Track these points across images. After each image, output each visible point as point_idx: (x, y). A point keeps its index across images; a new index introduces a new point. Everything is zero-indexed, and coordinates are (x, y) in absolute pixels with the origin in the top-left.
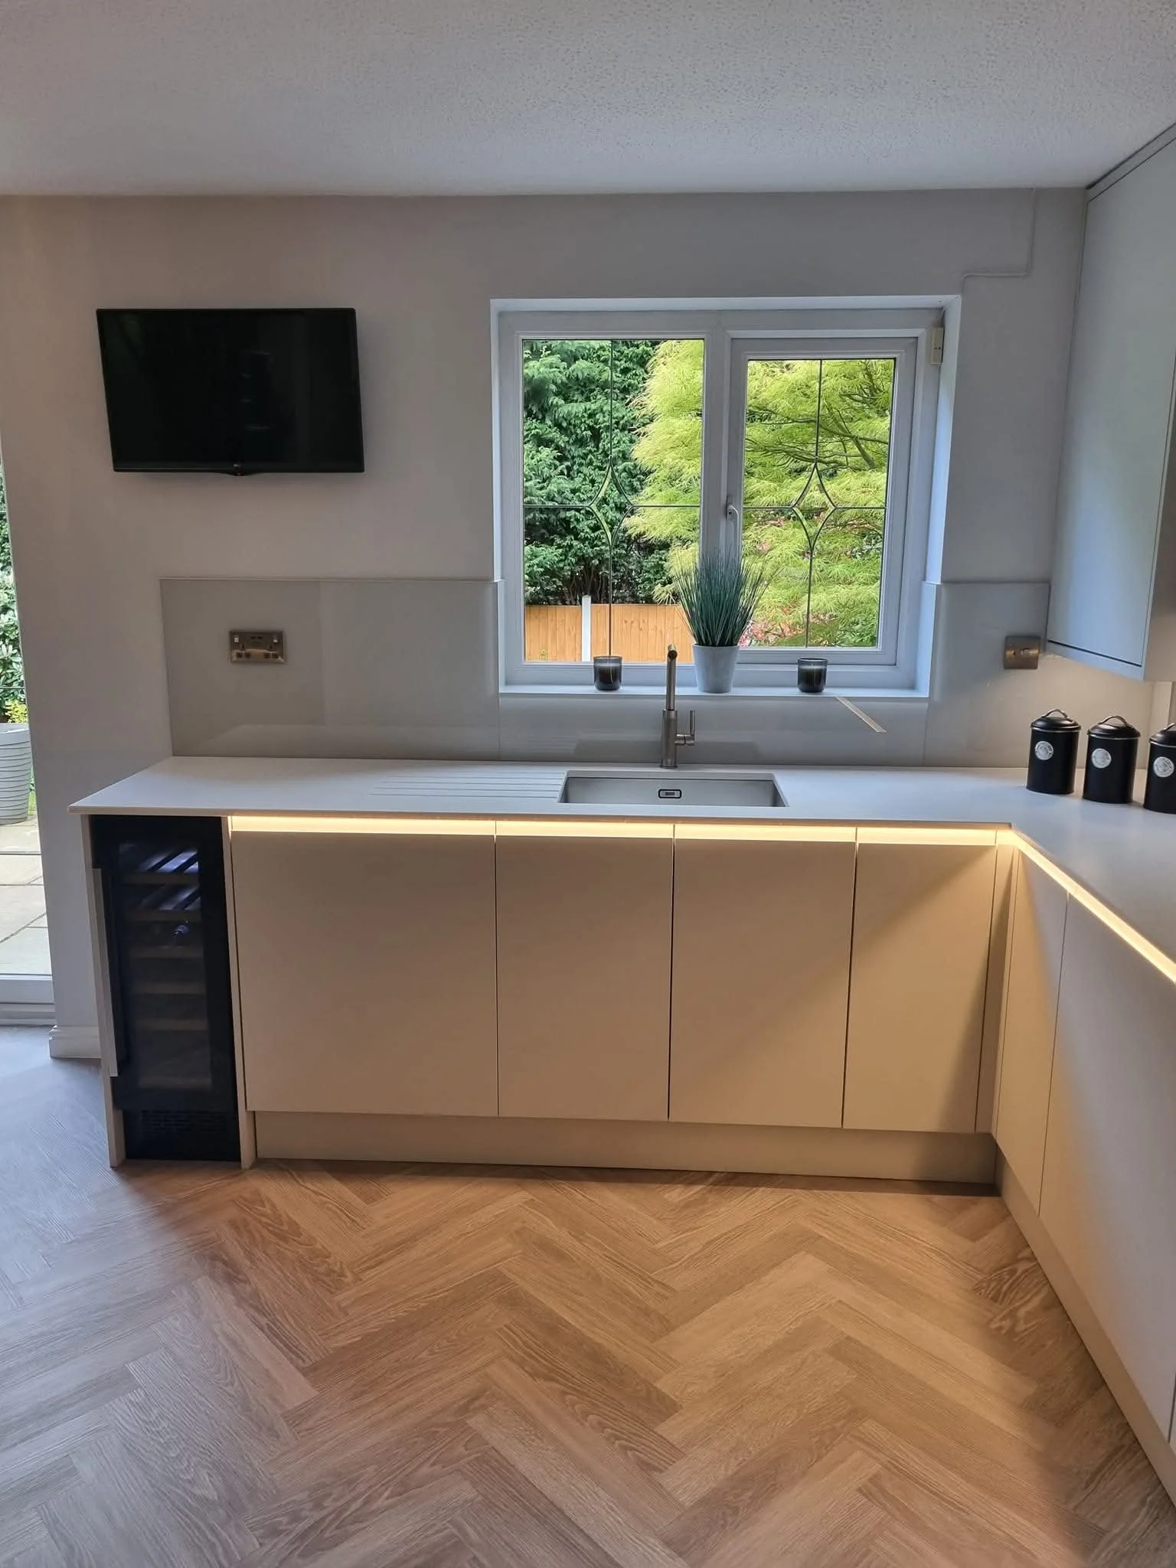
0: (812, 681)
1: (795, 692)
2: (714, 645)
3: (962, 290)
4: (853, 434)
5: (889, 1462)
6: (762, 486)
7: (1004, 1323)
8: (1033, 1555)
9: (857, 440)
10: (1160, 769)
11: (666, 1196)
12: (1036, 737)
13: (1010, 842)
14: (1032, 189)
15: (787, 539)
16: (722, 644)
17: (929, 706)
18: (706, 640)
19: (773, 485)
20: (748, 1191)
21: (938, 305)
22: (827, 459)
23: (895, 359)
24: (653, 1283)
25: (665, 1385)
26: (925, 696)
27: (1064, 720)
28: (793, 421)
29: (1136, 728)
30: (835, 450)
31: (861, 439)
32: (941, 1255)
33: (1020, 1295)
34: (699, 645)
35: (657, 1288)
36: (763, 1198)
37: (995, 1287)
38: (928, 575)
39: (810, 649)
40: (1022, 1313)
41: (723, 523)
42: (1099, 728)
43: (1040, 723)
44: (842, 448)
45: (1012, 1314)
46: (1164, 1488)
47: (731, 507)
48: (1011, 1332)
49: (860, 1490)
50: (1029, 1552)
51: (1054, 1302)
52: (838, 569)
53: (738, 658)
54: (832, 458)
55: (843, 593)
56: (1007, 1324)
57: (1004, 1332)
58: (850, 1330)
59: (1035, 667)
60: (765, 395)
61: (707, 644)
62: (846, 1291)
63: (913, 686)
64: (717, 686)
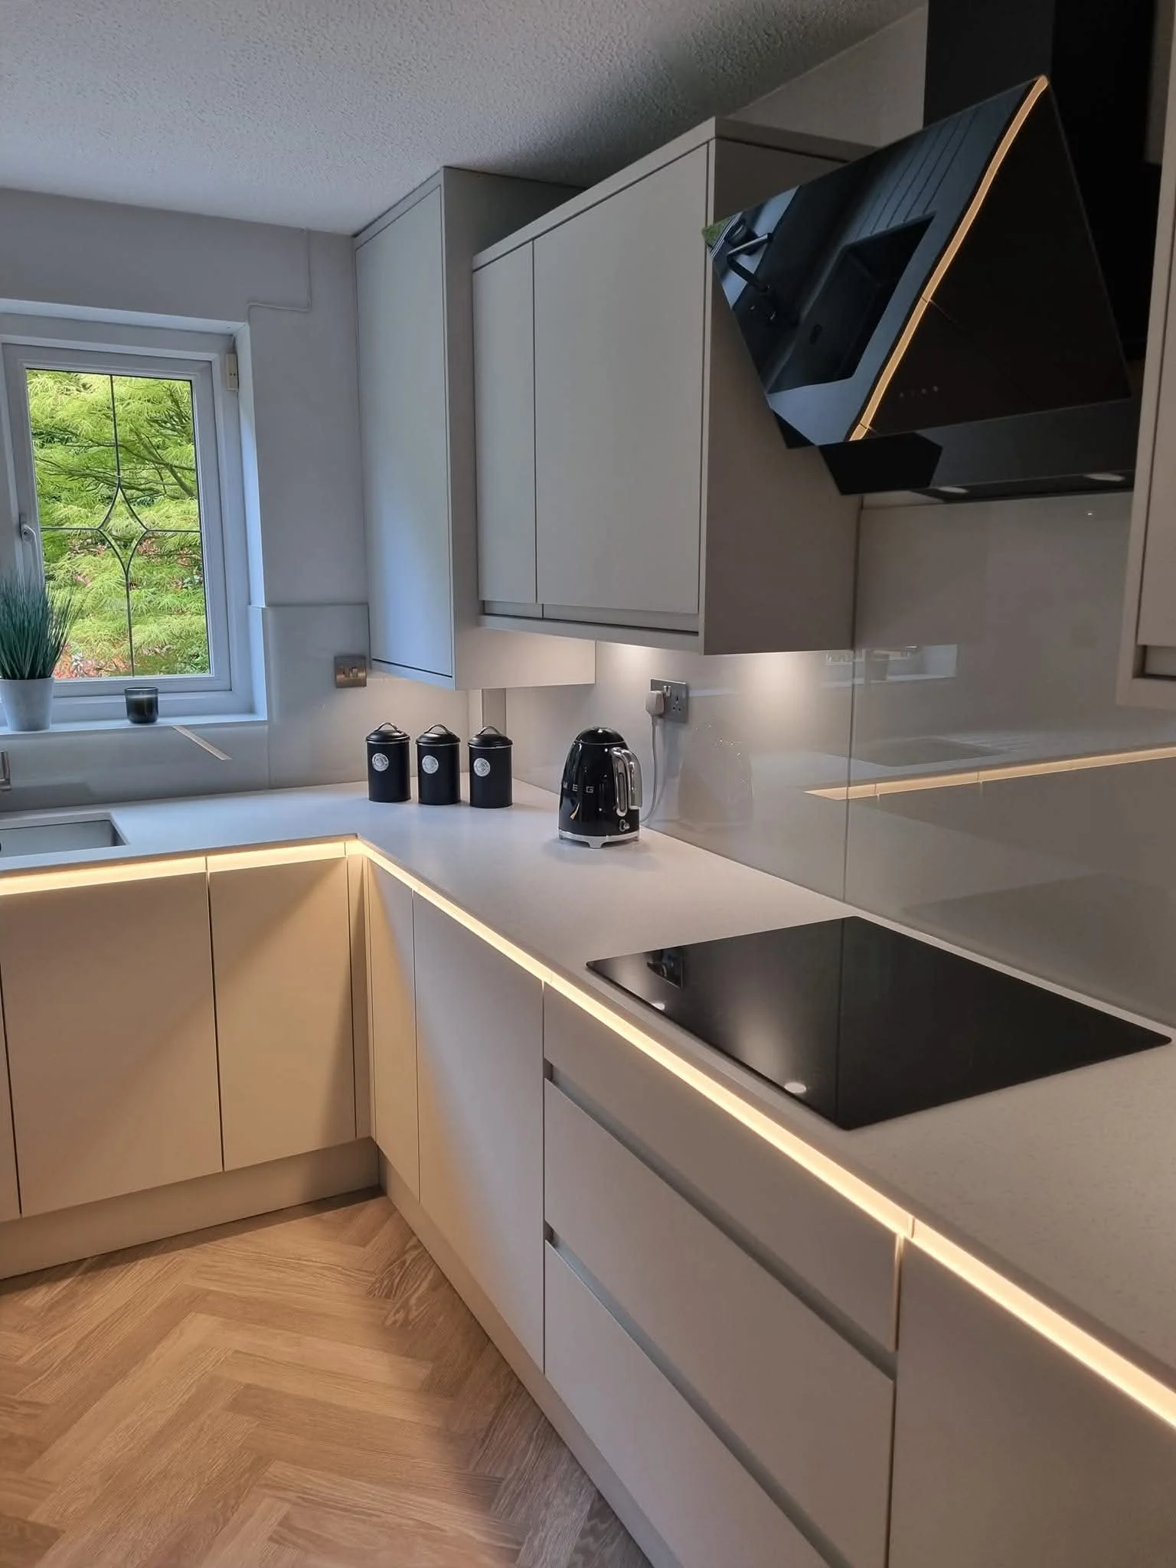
0: (143, 711)
1: (126, 723)
2: (22, 678)
3: (249, 319)
4: (167, 461)
5: (300, 1497)
6: (70, 512)
7: (398, 1316)
8: (442, 1530)
9: (171, 468)
10: (480, 769)
11: (27, 1303)
12: (372, 750)
13: (358, 851)
14: (303, 230)
15: (106, 569)
16: (32, 676)
17: (269, 728)
18: (12, 670)
19: (83, 510)
20: (125, 1268)
21: (229, 331)
22: (143, 487)
23: (190, 381)
24: (17, 1406)
25: (40, 1515)
26: (263, 719)
27: (394, 732)
28: (99, 445)
29: (456, 734)
30: (150, 478)
31: (176, 467)
32: (332, 1268)
33: (411, 1283)
34: (5, 678)
35: (23, 1410)
36: (145, 1269)
37: (388, 1283)
38: (252, 599)
39: (137, 678)
40: (413, 1301)
41: (18, 545)
42: (425, 737)
43: (374, 737)
44: (158, 476)
45: (405, 1305)
46: (546, 1418)
47: (26, 526)
48: (406, 1322)
49: (271, 1539)
50: (438, 1528)
51: (442, 1281)
52: (167, 599)
53: (54, 691)
54: (148, 486)
55: (176, 623)
56: (401, 1316)
57: (398, 1325)
58: (247, 1378)
59: (365, 685)
60: (61, 414)
61: (14, 677)
62: (240, 1340)
63: (251, 710)
64: (32, 723)
